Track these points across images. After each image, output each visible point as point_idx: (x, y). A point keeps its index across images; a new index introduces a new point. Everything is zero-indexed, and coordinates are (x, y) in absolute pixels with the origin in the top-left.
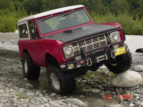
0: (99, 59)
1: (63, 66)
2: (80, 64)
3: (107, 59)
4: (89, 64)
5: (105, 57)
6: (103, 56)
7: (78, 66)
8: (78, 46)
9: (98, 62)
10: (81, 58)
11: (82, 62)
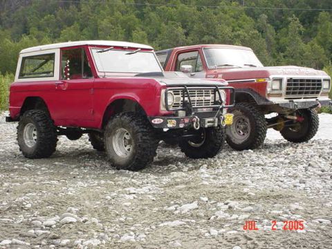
0: (209, 122)
1: (157, 121)
2: (184, 123)
3: (216, 125)
4: (197, 127)
5: (213, 122)
6: (211, 120)
7: (181, 126)
8: (180, 96)
9: (206, 126)
10: (184, 115)
11: (187, 121)
